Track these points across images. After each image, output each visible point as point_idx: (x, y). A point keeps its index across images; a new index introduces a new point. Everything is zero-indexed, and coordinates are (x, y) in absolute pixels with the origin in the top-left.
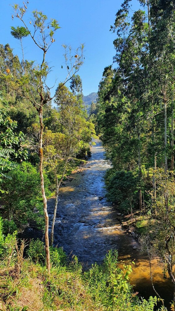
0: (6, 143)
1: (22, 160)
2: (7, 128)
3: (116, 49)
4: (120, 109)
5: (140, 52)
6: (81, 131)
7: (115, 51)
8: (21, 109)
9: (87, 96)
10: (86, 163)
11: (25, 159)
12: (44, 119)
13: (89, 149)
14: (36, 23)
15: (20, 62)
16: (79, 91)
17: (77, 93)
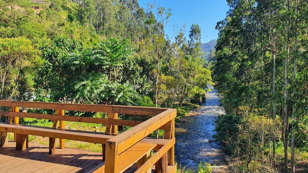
0: (135, 82)
1: (144, 95)
2: (136, 72)
3: (229, 5)
4: (231, 58)
5: (251, 8)
6: (196, 77)
7: (229, 7)
8: (144, 56)
9: (207, 43)
10: (200, 108)
11: (146, 94)
12: (163, 65)
13: (204, 95)
14: (158, 13)
15: (145, 13)
16: (197, 39)
17: (195, 42)
